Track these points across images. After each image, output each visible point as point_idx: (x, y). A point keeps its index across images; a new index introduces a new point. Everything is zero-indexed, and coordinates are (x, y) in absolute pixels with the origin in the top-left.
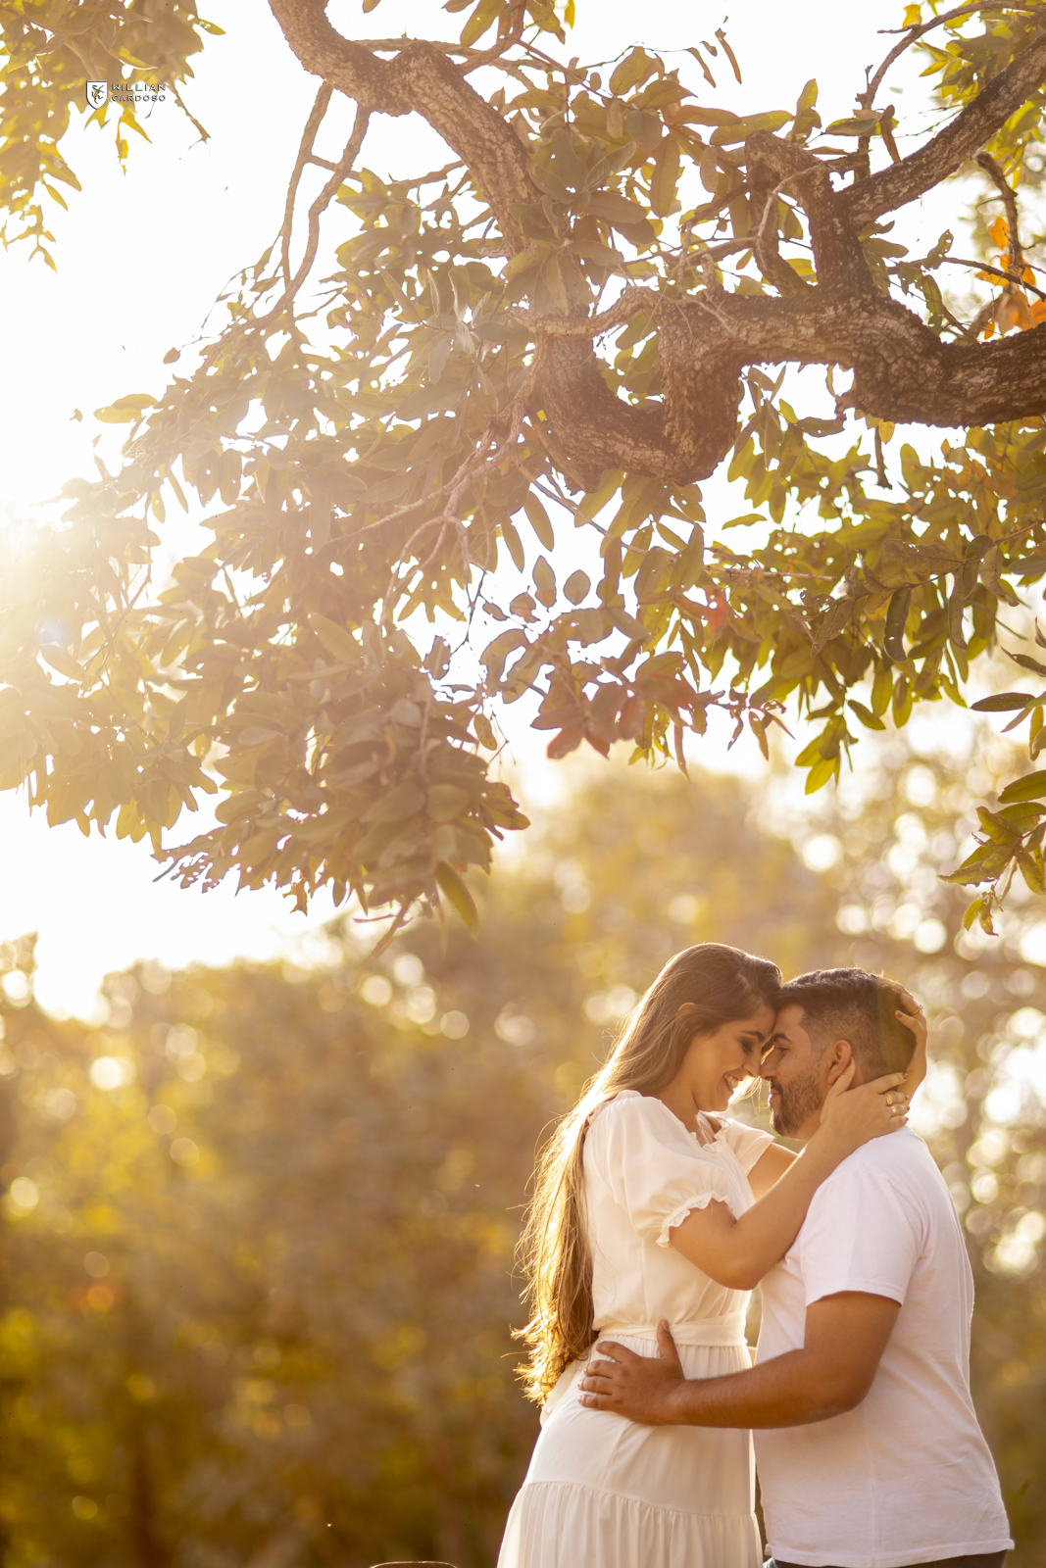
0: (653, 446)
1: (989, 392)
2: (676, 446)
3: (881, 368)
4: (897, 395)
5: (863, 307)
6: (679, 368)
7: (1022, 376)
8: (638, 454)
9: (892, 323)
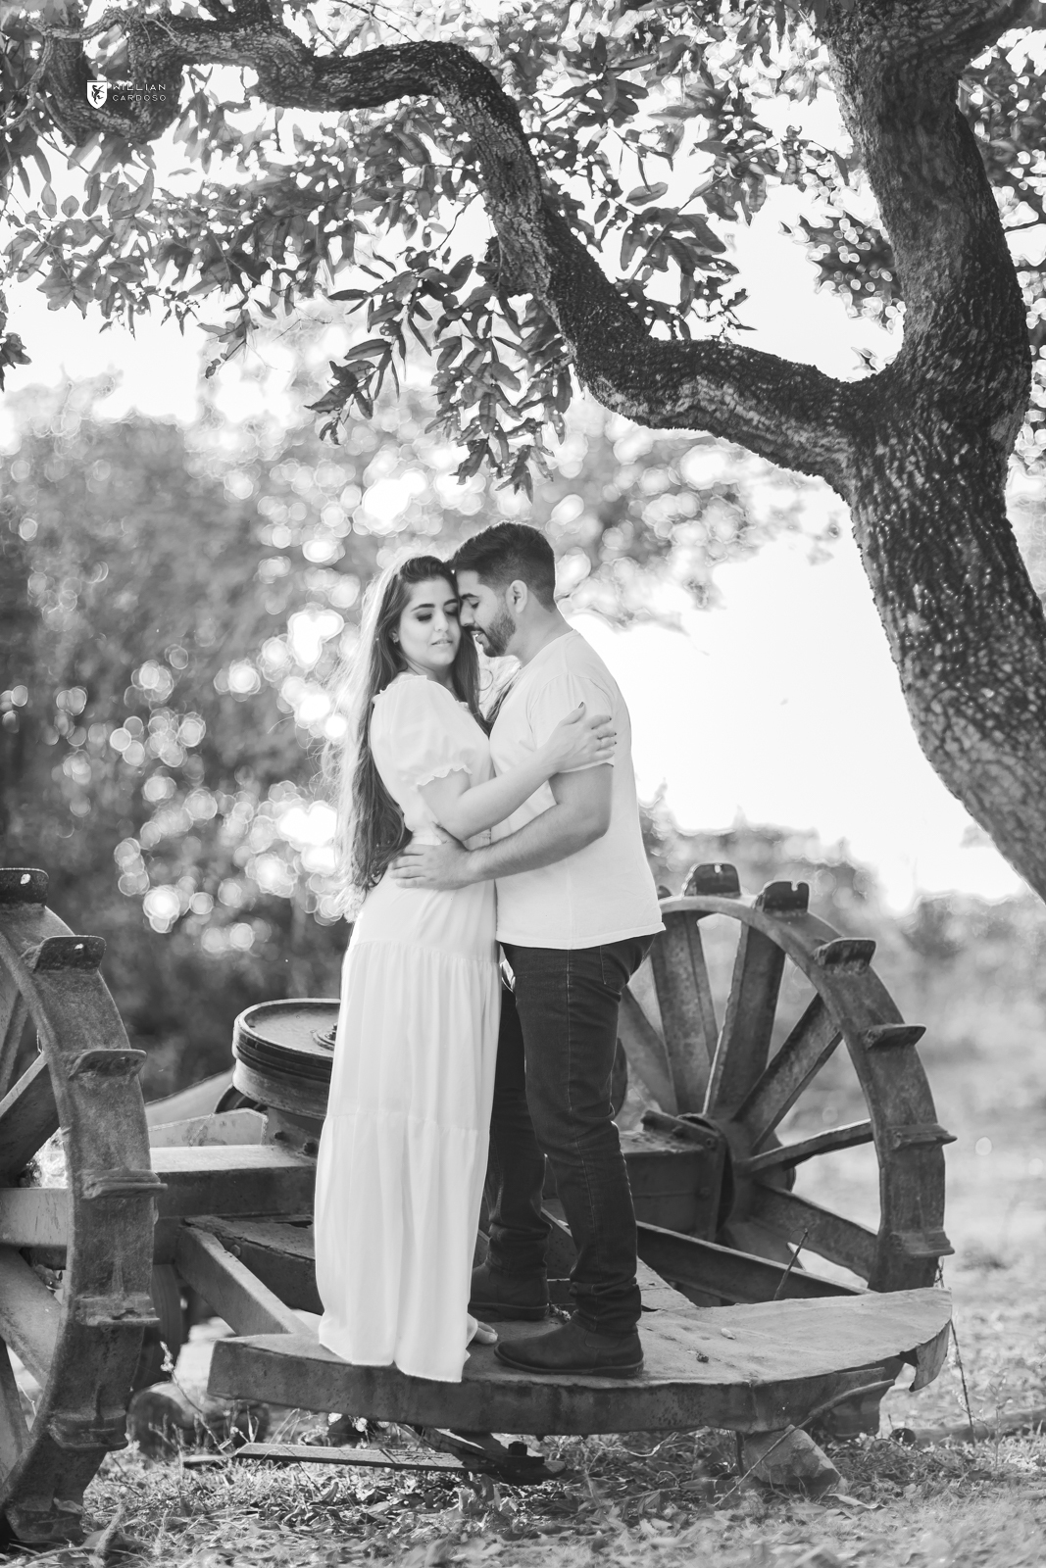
0: (123, 117)
1: (345, 90)
2: (138, 117)
3: (274, 69)
4: (285, 89)
5: (264, 29)
6: (141, 65)
7: (367, 80)
8: (112, 121)
9: (282, 41)
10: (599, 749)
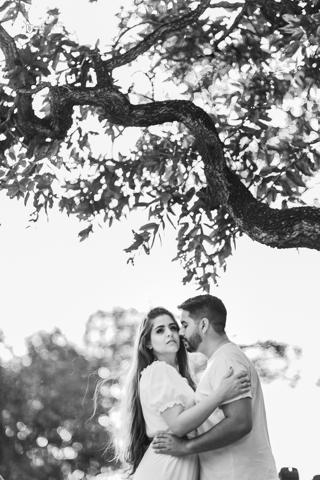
0: (47, 129)
1: (142, 117)
2: (54, 128)
3: (112, 107)
4: (117, 115)
5: (108, 90)
6: (56, 104)
7: (152, 113)
8: (43, 131)
9: (116, 95)
10: (243, 388)
